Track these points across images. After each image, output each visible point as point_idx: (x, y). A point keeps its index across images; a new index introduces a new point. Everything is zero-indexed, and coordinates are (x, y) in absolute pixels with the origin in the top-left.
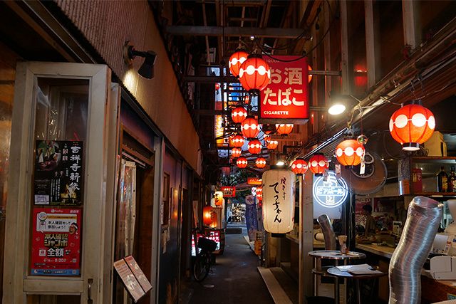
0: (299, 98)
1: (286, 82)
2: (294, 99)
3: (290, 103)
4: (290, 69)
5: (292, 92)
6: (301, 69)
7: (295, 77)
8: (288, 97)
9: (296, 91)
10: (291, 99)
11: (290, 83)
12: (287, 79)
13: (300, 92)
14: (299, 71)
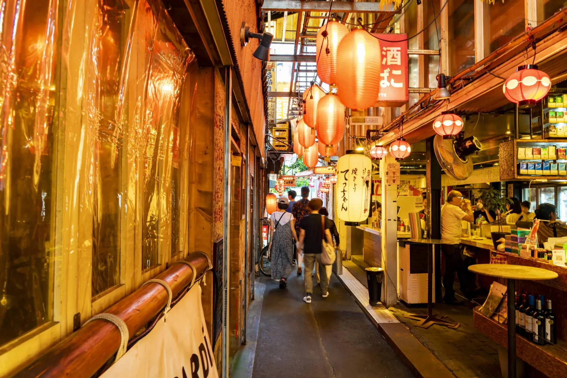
0: (397, 79)
1: (384, 63)
2: (392, 80)
3: (388, 84)
4: (388, 48)
5: (390, 73)
6: (399, 49)
7: (393, 57)
8: (386, 78)
9: (395, 72)
10: (389, 80)
11: (389, 63)
12: (385, 59)
13: (398, 72)
14: (397, 51)
